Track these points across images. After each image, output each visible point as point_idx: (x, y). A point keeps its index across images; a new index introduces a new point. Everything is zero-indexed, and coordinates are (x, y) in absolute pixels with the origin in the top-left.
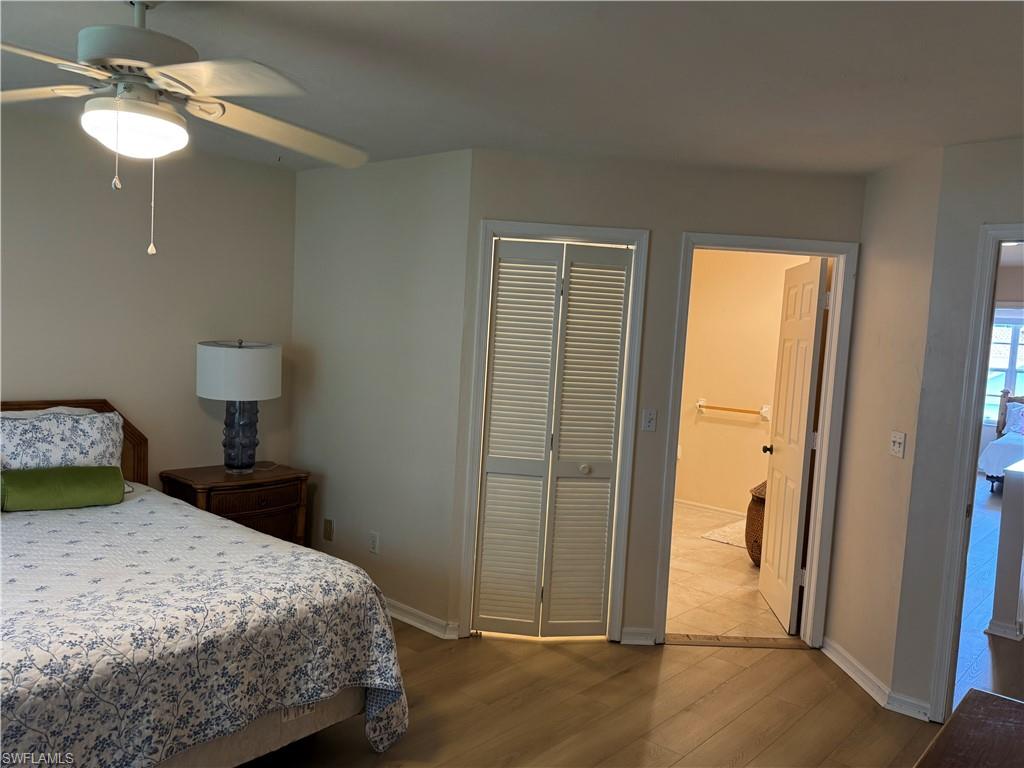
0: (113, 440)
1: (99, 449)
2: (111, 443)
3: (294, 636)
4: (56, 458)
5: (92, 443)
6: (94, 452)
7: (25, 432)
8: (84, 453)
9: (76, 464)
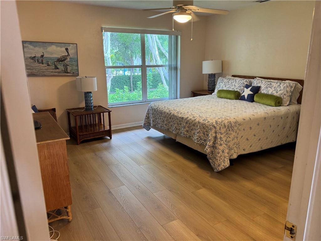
0: (287, 90)
1: (282, 92)
2: (285, 91)
3: (194, 125)
4: (270, 93)
5: (280, 90)
6: (279, 93)
7: (268, 85)
8: (277, 92)
9: (274, 95)
